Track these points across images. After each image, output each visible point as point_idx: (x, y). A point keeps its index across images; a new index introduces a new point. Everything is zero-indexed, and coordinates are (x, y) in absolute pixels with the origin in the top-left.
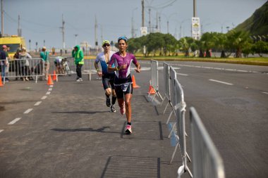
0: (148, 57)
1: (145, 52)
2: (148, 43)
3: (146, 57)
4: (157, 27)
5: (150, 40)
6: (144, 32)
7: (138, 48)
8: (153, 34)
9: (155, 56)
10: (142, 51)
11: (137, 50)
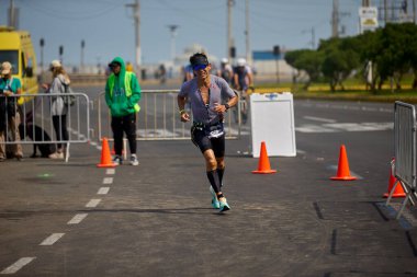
0: (380, 92)
1: (370, 78)
2: (380, 52)
3: (374, 92)
4: (404, 8)
5: (386, 45)
6: (370, 21)
7: (352, 67)
8: (395, 27)
9: (399, 90)
10: (364, 75)
11: (347, 73)
